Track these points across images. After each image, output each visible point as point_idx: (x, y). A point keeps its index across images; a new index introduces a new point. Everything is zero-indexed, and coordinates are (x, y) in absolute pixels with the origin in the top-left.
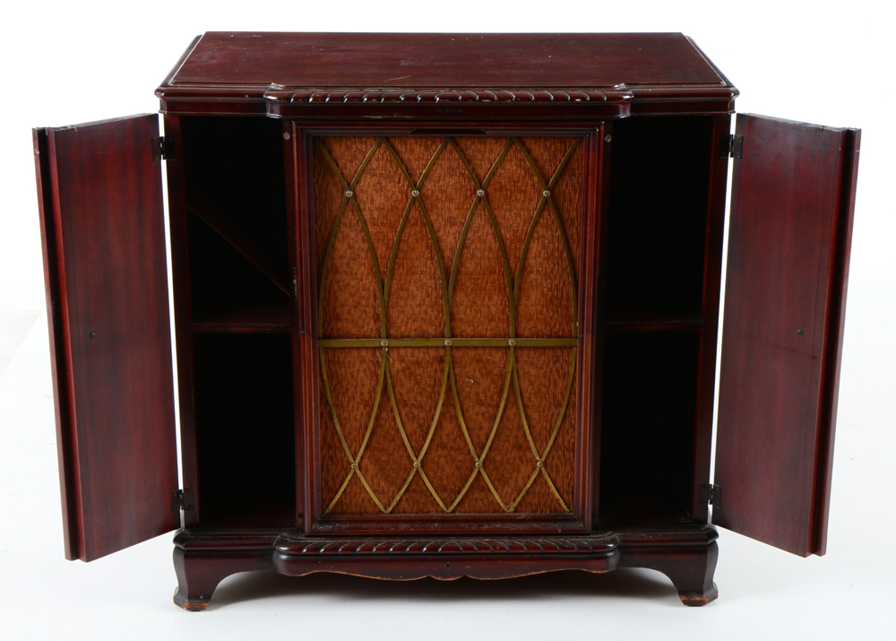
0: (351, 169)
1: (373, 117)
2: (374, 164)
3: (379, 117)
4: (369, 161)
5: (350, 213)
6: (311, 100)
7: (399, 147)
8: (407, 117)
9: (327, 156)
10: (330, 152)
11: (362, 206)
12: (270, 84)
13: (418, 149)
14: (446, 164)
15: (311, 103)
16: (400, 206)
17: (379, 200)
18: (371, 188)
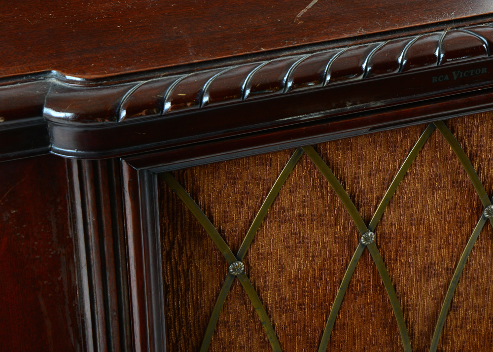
0: (238, 218)
1: (304, 118)
2: (285, 201)
3: (315, 115)
4: (276, 196)
5: (237, 302)
6: (168, 106)
7: (339, 158)
8: (373, 104)
9: (189, 204)
10: (195, 195)
11: (260, 283)
12: (50, 72)
13: (375, 154)
14: (426, 171)
15: (168, 113)
16: (337, 267)
17: (297, 264)
18: (281, 246)
